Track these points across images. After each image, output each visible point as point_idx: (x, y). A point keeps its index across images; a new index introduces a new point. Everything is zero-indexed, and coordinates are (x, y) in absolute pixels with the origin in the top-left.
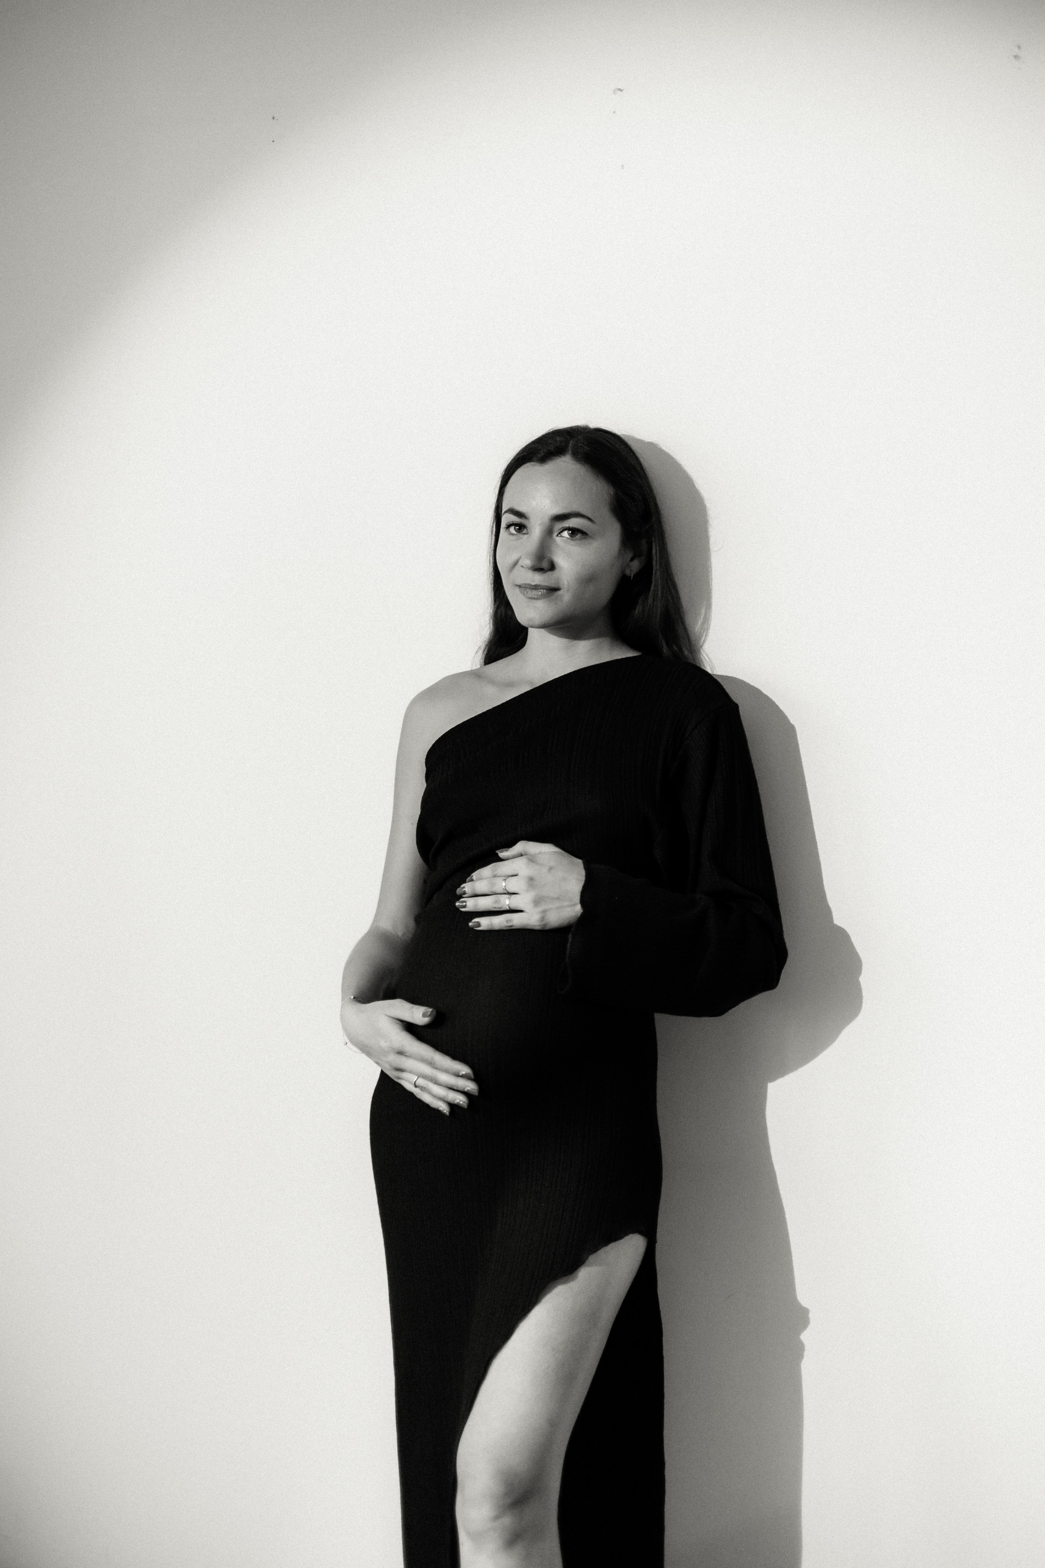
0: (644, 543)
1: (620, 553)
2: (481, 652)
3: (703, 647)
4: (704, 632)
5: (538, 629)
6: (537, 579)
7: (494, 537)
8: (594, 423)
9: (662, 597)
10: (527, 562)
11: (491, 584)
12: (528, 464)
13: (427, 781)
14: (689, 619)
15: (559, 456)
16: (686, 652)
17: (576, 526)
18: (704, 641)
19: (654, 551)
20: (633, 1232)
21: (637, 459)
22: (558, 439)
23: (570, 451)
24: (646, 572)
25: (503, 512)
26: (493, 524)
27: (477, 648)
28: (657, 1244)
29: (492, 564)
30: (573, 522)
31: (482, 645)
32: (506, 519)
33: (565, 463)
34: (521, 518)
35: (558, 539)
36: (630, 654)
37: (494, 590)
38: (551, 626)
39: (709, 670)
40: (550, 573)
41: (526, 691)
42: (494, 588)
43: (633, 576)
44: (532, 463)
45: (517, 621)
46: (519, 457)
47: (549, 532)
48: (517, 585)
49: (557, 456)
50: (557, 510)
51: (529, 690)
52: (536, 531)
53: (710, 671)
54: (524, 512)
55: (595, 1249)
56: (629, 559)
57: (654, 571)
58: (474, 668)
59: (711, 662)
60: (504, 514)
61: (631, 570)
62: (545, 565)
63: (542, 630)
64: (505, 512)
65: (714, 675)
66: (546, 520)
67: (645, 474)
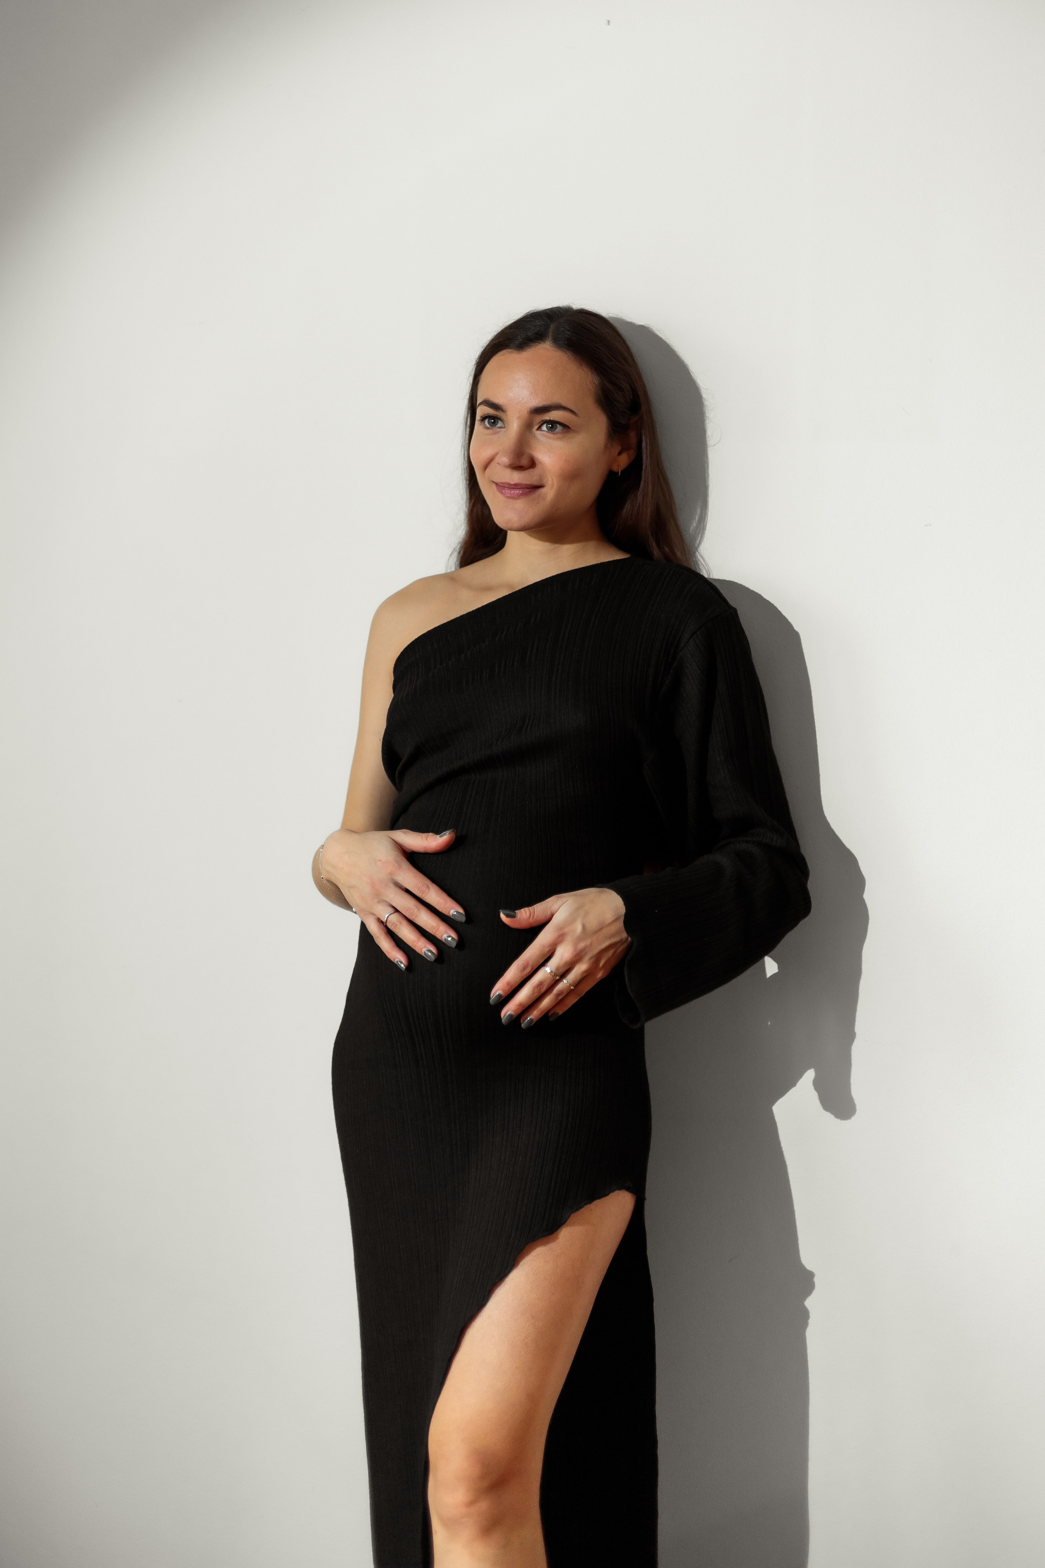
0: (633, 435)
1: (606, 447)
2: (455, 555)
3: (698, 549)
4: (699, 533)
5: (515, 532)
6: (516, 477)
7: (468, 430)
8: (577, 304)
9: (652, 496)
10: (505, 460)
11: (466, 480)
12: (504, 352)
13: (394, 691)
14: (682, 518)
15: (539, 343)
16: (679, 554)
17: (557, 419)
18: (700, 543)
19: (644, 444)
20: (620, 1189)
21: (624, 342)
22: (538, 323)
23: (550, 337)
24: (635, 468)
25: (478, 403)
26: (468, 414)
27: (451, 550)
28: (646, 1201)
29: (466, 459)
30: (554, 415)
31: (457, 546)
32: (481, 411)
33: (545, 350)
34: (496, 410)
35: (538, 433)
36: (618, 556)
37: (469, 487)
38: (532, 528)
39: (705, 574)
40: (531, 470)
41: (504, 595)
42: (469, 484)
43: (621, 472)
44: (509, 350)
45: (494, 523)
46: (495, 344)
47: (528, 426)
48: (493, 482)
49: (536, 342)
50: (536, 402)
51: (507, 594)
52: (514, 425)
53: (706, 576)
54: (500, 404)
55: (578, 1205)
56: (617, 453)
57: (644, 467)
58: (449, 571)
59: (707, 565)
60: (478, 406)
61: (618, 466)
62: (524, 462)
63: (522, 533)
64: (480, 404)
65: (710, 579)
66: (525, 413)
67: (633, 360)
